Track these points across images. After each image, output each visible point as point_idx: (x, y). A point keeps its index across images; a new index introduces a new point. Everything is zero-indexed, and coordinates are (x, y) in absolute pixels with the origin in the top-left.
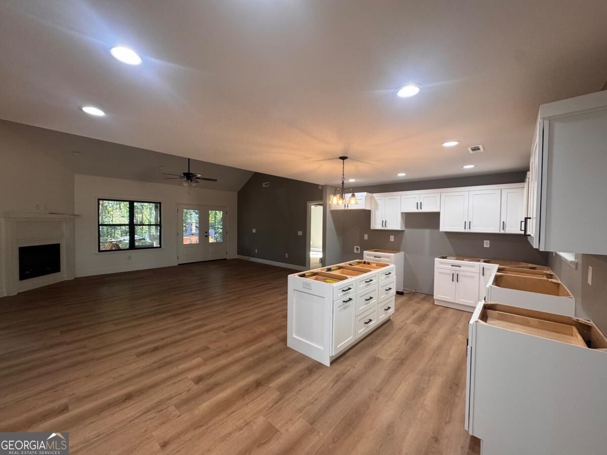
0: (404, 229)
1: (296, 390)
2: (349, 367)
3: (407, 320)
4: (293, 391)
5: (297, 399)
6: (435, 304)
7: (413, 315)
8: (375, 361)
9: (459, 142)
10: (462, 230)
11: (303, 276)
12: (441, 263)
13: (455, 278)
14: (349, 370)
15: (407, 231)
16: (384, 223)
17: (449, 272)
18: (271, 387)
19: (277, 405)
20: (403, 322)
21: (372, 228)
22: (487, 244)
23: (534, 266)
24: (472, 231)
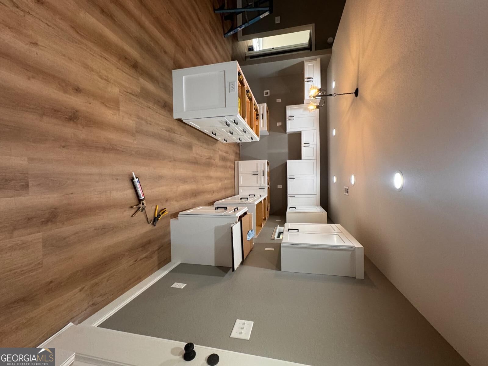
0: (287, 133)
1: (148, 104)
2: (179, 133)
3: (221, 150)
4: (147, 102)
5: (143, 109)
6: (235, 162)
7: (225, 153)
8: (189, 147)
9: (353, 185)
10: (288, 175)
11: (239, 74)
12: (264, 164)
13: (255, 173)
14: (178, 134)
15: (286, 136)
16: (292, 118)
17: (259, 169)
18: (139, 80)
19: (131, 96)
20: (219, 149)
21: (287, 107)
22: (280, 187)
23: (269, 210)
24: (288, 180)
